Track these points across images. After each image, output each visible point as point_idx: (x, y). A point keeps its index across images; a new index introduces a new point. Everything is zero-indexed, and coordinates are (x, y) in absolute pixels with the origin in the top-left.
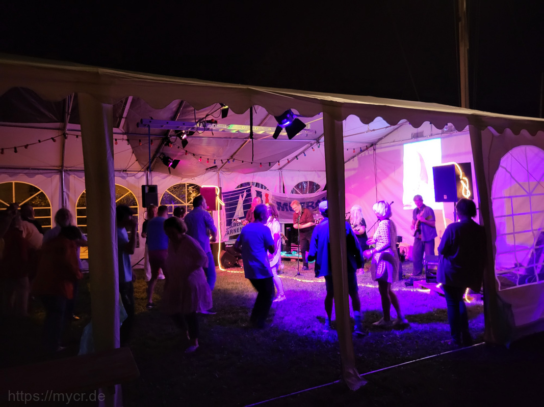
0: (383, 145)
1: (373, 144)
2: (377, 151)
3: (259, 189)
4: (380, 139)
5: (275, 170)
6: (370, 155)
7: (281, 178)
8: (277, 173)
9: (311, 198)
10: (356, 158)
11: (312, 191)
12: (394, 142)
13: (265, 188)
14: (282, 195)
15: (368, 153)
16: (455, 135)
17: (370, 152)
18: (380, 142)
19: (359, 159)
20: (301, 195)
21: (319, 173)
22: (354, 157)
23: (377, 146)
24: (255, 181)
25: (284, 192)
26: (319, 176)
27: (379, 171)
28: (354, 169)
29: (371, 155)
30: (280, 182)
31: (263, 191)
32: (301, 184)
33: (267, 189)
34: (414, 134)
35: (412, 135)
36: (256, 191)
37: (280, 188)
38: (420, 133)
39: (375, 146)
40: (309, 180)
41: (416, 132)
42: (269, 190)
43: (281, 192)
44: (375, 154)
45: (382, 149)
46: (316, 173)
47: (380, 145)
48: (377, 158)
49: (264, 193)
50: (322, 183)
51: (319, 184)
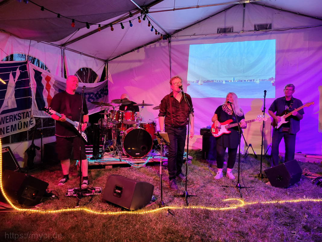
0: (180, 38)
1: (167, 36)
2: (173, 43)
3: (39, 69)
4: (177, 31)
5: (58, 46)
7: (63, 57)
8: (59, 50)
9: (91, 88)
10: (142, 50)
11: (92, 80)
12: (194, 35)
13: (46, 68)
14: (63, 80)
15: (160, 45)
16: (271, 33)
17: (162, 43)
18: (176, 35)
19: (145, 51)
20: (82, 83)
21: (98, 61)
22: (138, 48)
23: (172, 38)
24: (33, 54)
26: (97, 65)
27: (173, 64)
28: (140, 61)
29: (164, 47)
30: (62, 63)
31: (44, 73)
32: (87, 69)
33: (48, 70)
34: (221, 29)
35: (218, 30)
36: (34, 69)
37: (62, 71)
38: (228, 28)
39: (170, 38)
40: (89, 67)
41: (223, 27)
42: (50, 72)
43: (62, 77)
44: (170, 47)
45: (180, 42)
46: (95, 61)
47: (177, 37)
48: (172, 51)
49: (44, 75)
50: (99, 73)
51: (97, 73)
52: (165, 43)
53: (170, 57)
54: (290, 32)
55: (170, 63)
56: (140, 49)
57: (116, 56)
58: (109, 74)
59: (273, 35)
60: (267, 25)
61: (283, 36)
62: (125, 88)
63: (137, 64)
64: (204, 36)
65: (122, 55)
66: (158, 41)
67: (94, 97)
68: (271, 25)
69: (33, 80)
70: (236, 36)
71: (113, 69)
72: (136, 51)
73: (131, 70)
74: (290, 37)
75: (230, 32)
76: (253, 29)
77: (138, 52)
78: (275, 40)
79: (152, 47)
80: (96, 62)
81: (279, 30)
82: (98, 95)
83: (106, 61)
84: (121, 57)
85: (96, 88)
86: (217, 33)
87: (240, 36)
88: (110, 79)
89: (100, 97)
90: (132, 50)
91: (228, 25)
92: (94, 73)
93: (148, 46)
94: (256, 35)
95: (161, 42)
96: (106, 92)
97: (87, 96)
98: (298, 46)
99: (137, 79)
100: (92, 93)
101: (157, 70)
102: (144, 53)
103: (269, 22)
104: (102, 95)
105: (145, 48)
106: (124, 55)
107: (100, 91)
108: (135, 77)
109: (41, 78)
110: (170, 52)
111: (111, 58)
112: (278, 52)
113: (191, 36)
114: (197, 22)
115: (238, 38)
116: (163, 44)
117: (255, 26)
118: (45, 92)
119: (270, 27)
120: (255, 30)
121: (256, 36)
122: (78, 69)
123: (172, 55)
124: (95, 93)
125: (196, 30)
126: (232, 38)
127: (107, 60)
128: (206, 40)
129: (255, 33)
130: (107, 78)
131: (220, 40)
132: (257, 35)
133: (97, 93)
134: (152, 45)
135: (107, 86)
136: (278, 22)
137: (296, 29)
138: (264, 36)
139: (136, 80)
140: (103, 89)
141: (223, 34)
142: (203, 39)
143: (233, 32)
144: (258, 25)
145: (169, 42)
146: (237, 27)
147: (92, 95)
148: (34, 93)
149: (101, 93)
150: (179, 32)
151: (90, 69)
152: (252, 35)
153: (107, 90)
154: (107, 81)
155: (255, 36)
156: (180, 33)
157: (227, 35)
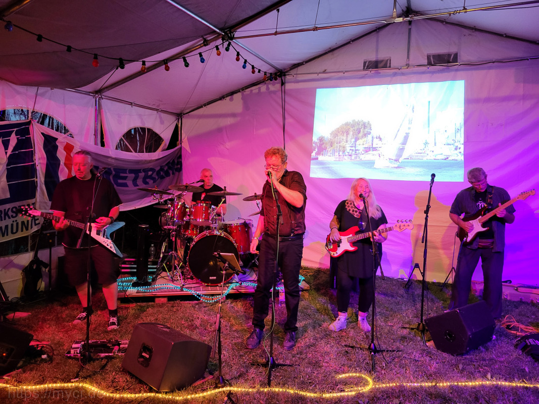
0: (300, 78)
1: (279, 74)
2: (288, 86)
3: (53, 133)
4: (296, 66)
5: (88, 93)
6: (270, 93)
7: (98, 112)
8: (90, 100)
9: (150, 161)
10: (238, 96)
11: (151, 149)
12: (324, 72)
13: (66, 131)
14: (98, 149)
15: (268, 88)
16: (457, 70)
17: (270, 86)
18: (293, 72)
19: (243, 98)
20: (134, 154)
21: (163, 115)
22: (232, 93)
23: (288, 77)
24: (41, 108)
25: (103, 145)
26: (162, 122)
27: (289, 120)
28: (233, 115)
29: (274, 92)
30: (96, 121)
31: (61, 138)
32: (143, 129)
33: (69, 133)
34: (370, 62)
35: (365, 63)
36: (42, 133)
37: (96, 135)
38: (382, 61)
39: (283, 78)
40: (148, 125)
41: (374, 59)
42: (73, 137)
43: (96, 144)
44: (284, 92)
45: (300, 83)
46: (158, 116)
47: (295, 76)
48: (287, 99)
49: (61, 143)
50: (166, 135)
51: (162, 136)
52: (275, 86)
53: (284, 109)
54: (490, 68)
55: (284, 118)
56: (235, 96)
57: (196, 107)
58: (184, 136)
59: (459, 73)
60: (449, 55)
61: (478, 74)
62: (208, 159)
63: (229, 121)
64: (341, 74)
65: (205, 105)
66: (263, 82)
67: (155, 175)
68: (456, 55)
69: (40, 150)
70: (395, 74)
71: (189, 128)
72: (228, 98)
73: (220, 130)
74: (491, 76)
75: (385, 66)
76: (425, 62)
77: (231, 100)
78: (463, 82)
79: (253, 91)
80: (160, 118)
81: (471, 65)
82: (162, 173)
83: (179, 116)
84: (204, 108)
85: (158, 161)
86: (364, 69)
87: (403, 74)
88: (185, 145)
89: (167, 174)
90: (222, 98)
91: (382, 56)
92: (156, 135)
93: (248, 91)
94: (429, 72)
95: (269, 84)
96: (179, 166)
97: (142, 175)
98: (505, 92)
99: (228, 145)
100: (152, 170)
101: (263, 131)
102: (241, 102)
103: (453, 50)
104: (171, 172)
105: (243, 95)
106: (207, 105)
107: (167, 165)
108: (225, 143)
109: (56, 147)
110: (284, 101)
111: (188, 111)
112: (468, 101)
113: (320, 75)
114: (330, 50)
115: (399, 77)
116: (272, 88)
117: (428, 57)
118: (63, 169)
119: (455, 59)
120: (430, 64)
121: (431, 75)
122: (125, 130)
123: (287, 106)
124: (158, 169)
125: (328, 63)
126: (389, 78)
127: (181, 114)
128: (344, 81)
129: (429, 70)
130: (181, 144)
131: (368, 80)
132: (433, 73)
133: (162, 169)
134: (255, 89)
135: (180, 157)
136: (469, 51)
137: (501, 62)
138: (445, 74)
139: (227, 147)
140: (174, 161)
141: (373, 71)
142: (340, 78)
143: (390, 67)
144: (434, 56)
145: (283, 84)
146: (397, 58)
147: (150, 173)
148: (42, 171)
149: (170, 168)
150: (299, 68)
151: (149, 130)
152: (423, 73)
153: (180, 164)
154: (181, 148)
155: (428, 75)
156: (301, 69)
157: (380, 73)
